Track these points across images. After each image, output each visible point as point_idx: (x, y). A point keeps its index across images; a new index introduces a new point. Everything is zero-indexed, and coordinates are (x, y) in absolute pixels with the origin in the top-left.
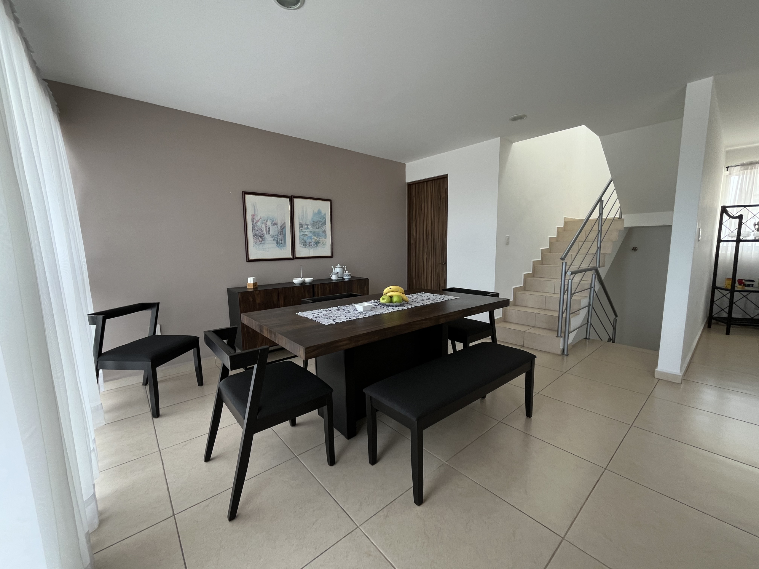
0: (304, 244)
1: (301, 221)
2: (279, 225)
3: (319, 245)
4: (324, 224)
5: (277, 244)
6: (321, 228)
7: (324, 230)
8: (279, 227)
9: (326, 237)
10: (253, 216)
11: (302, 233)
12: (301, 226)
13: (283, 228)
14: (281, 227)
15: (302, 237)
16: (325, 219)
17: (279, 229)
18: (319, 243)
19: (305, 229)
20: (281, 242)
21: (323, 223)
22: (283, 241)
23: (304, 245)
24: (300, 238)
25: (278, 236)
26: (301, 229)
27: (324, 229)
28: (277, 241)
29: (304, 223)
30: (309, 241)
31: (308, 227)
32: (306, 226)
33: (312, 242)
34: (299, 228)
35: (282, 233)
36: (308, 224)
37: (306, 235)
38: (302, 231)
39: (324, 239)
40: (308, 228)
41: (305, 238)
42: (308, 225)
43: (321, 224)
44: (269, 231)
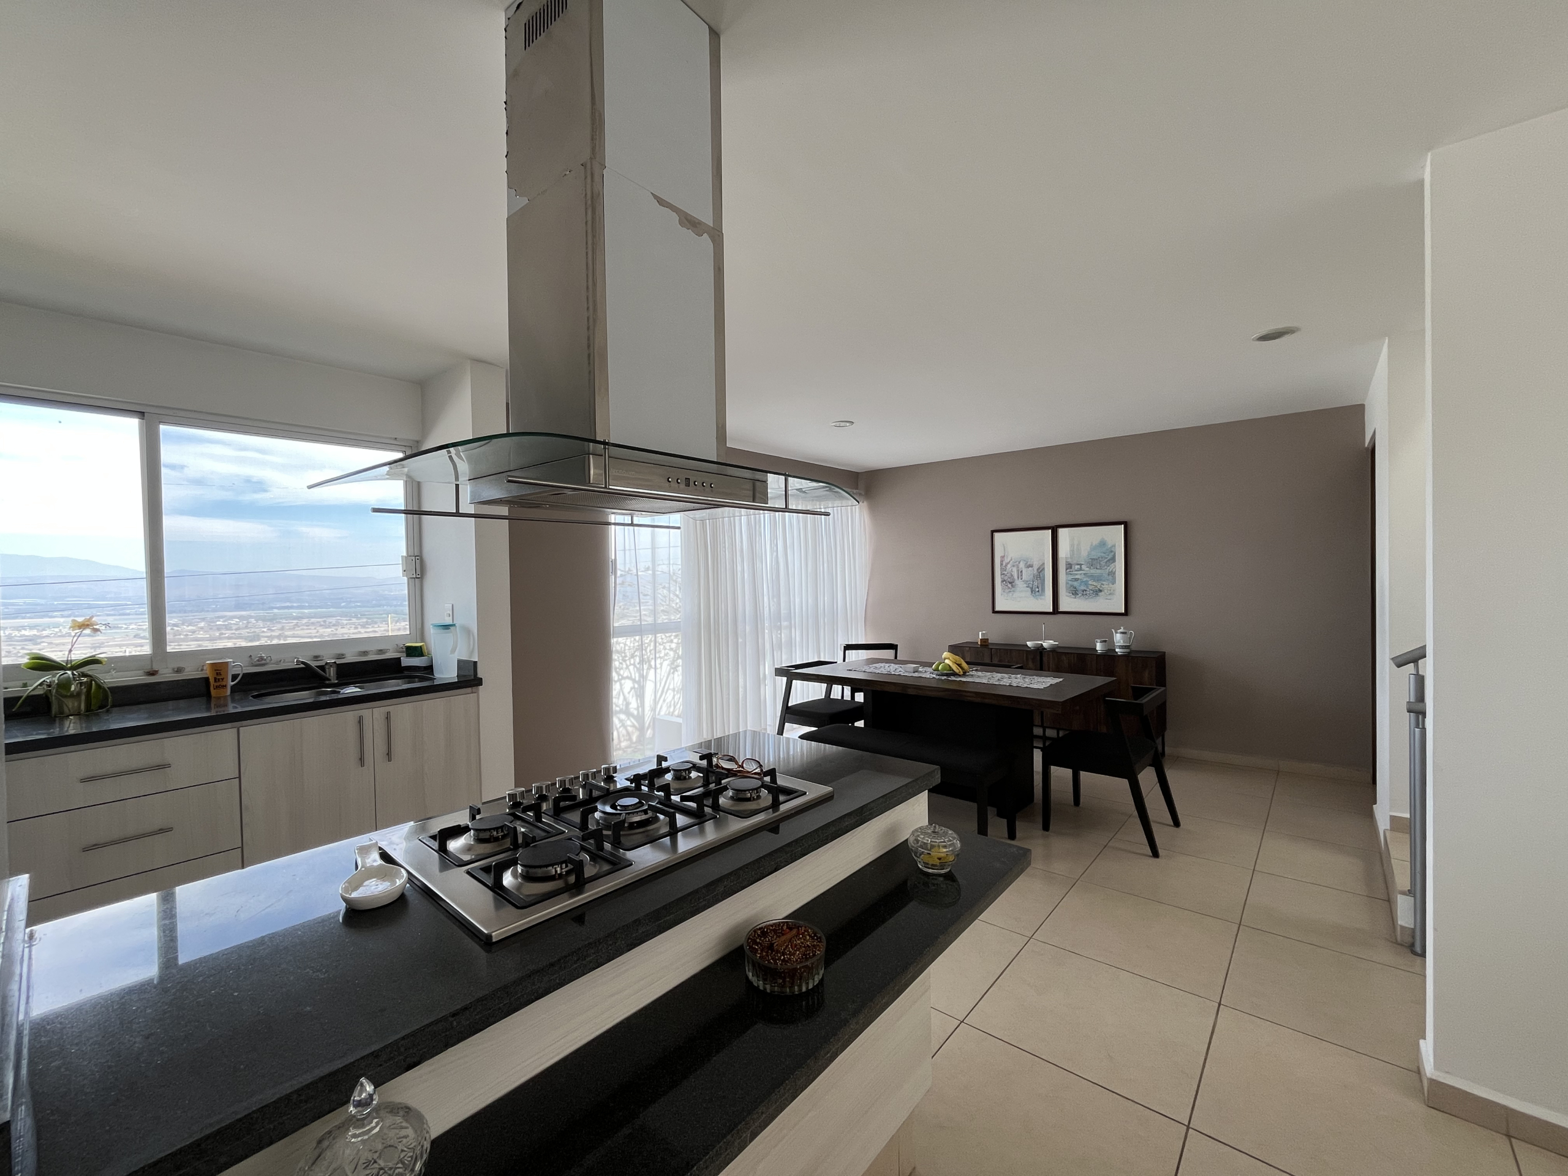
0: (1074, 592)
1: (1069, 560)
2: (1036, 567)
3: (1100, 594)
4: (1111, 561)
5: (1032, 592)
6: (1106, 567)
7: (1112, 571)
8: (1035, 570)
9: (1115, 582)
10: (1003, 557)
11: (1070, 577)
12: (1069, 566)
13: (1041, 570)
14: (1038, 570)
15: (1070, 582)
16: (1113, 554)
17: (1035, 572)
18: (1101, 591)
19: (1076, 571)
20: (1037, 590)
21: (1109, 560)
22: (1040, 588)
23: (1073, 594)
24: (1067, 583)
25: (1033, 582)
26: (1068, 570)
27: (1111, 569)
28: (1032, 588)
29: (1075, 562)
30: (1083, 588)
31: (1081, 567)
32: (1077, 567)
33: (1088, 590)
34: (1066, 570)
35: (1040, 577)
36: (1083, 563)
37: (1077, 580)
38: (1071, 574)
39: (1111, 585)
40: (1081, 569)
41: (1076, 584)
42: (1081, 565)
43: (1106, 562)
44: (1022, 575)
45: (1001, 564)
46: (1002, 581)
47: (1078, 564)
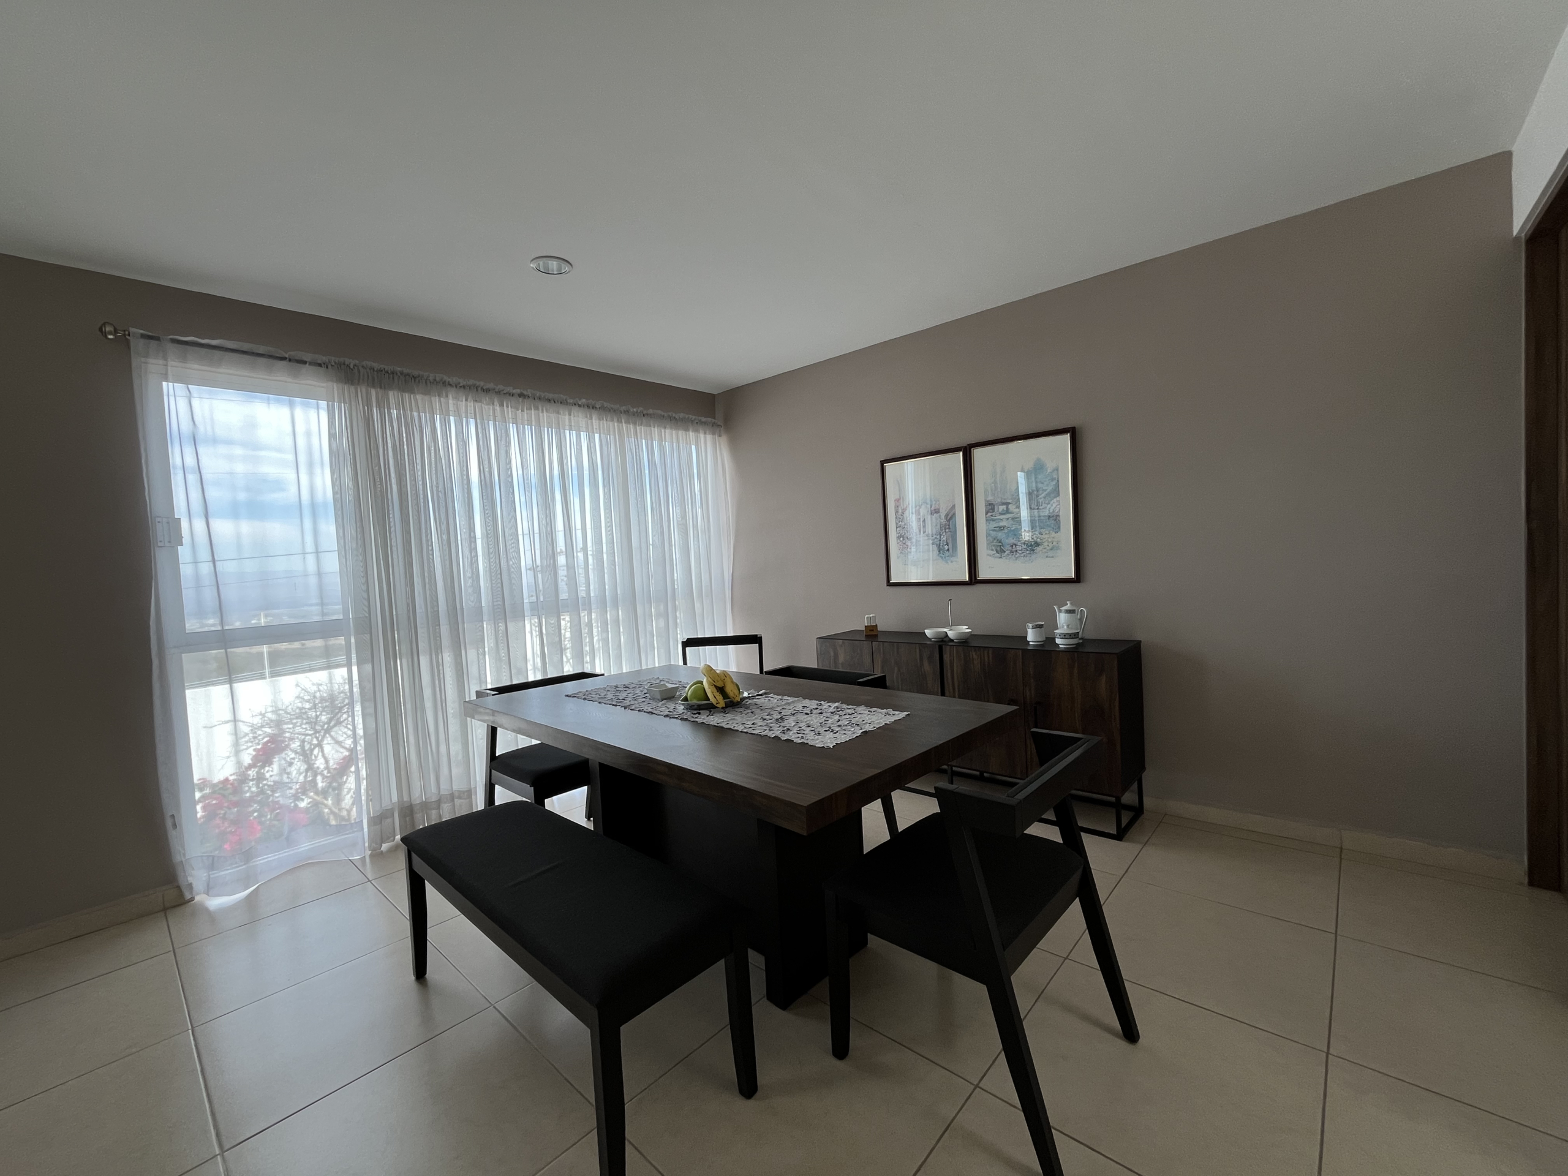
0: (999, 549)
1: (990, 498)
2: (943, 514)
3: (1038, 549)
4: (1052, 495)
5: (939, 551)
6: (1044, 505)
7: (1054, 512)
8: (943, 516)
9: (1059, 528)
10: (898, 500)
11: (993, 525)
12: (991, 507)
13: (951, 517)
14: (947, 515)
15: (993, 534)
16: (1054, 483)
17: (943, 521)
18: (1037, 544)
19: (1001, 514)
20: (946, 547)
21: (1048, 495)
22: (950, 545)
23: (997, 552)
24: (988, 535)
25: (941, 535)
26: (990, 514)
27: (1053, 508)
28: (939, 546)
29: (999, 500)
30: (1011, 541)
31: (1007, 508)
32: (1002, 508)
33: (1019, 544)
34: (986, 514)
35: (949, 528)
36: (1010, 501)
37: (1001, 528)
38: (994, 520)
39: (1053, 534)
40: (1007, 511)
41: (1001, 535)
42: (1007, 504)
43: (1045, 497)
44: (924, 527)
45: (897, 512)
46: (898, 538)
47: (1003, 504)
